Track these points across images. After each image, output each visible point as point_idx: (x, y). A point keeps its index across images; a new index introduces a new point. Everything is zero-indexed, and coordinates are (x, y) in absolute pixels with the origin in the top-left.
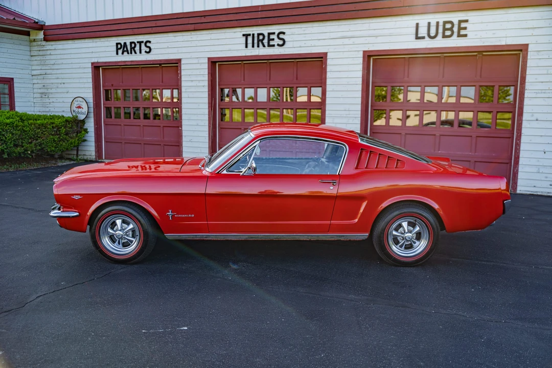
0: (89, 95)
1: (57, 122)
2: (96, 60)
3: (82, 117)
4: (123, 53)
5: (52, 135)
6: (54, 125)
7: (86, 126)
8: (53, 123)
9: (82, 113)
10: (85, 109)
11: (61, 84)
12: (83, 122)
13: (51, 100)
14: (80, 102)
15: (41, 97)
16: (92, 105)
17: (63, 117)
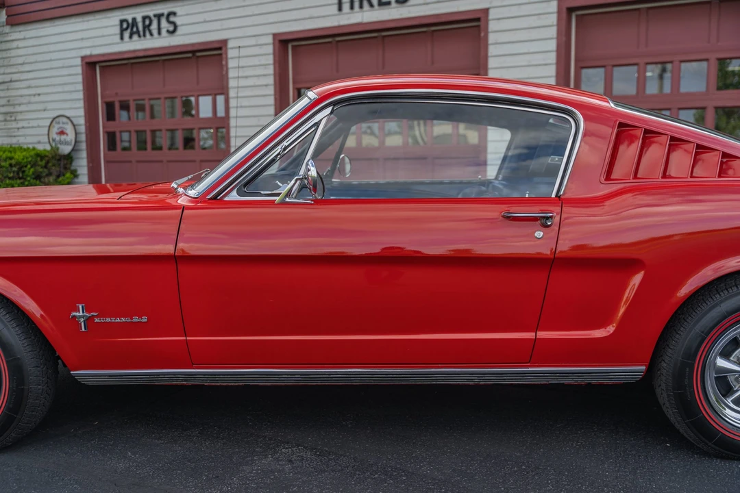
0: (78, 112)
1: (19, 156)
2: (87, 52)
3: (66, 149)
4: (131, 37)
5: (10, 178)
6: (13, 162)
7: (75, 165)
8: (11, 158)
9: (67, 143)
10: (71, 137)
11: (34, 95)
12: (69, 158)
13: (21, 124)
14: (63, 123)
15: (5, 120)
16: (82, 129)
17: (34, 149)
